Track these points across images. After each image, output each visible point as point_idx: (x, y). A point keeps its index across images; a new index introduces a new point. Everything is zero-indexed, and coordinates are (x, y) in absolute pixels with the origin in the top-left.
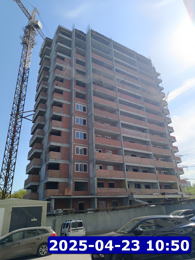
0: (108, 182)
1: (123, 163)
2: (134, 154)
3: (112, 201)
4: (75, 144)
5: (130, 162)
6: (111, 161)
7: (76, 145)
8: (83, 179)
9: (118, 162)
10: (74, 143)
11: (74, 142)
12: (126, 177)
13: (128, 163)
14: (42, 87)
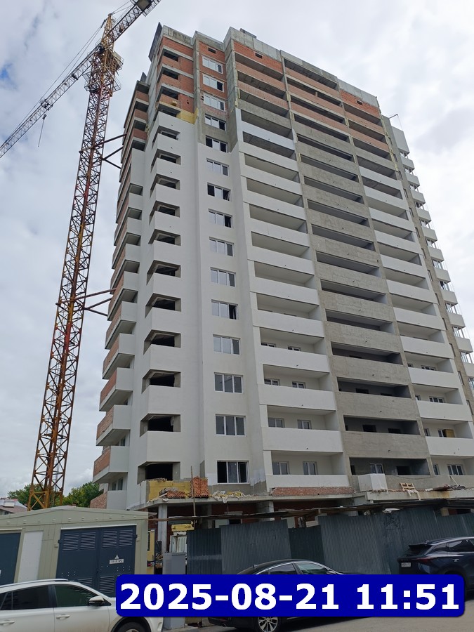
14: (127, 233)
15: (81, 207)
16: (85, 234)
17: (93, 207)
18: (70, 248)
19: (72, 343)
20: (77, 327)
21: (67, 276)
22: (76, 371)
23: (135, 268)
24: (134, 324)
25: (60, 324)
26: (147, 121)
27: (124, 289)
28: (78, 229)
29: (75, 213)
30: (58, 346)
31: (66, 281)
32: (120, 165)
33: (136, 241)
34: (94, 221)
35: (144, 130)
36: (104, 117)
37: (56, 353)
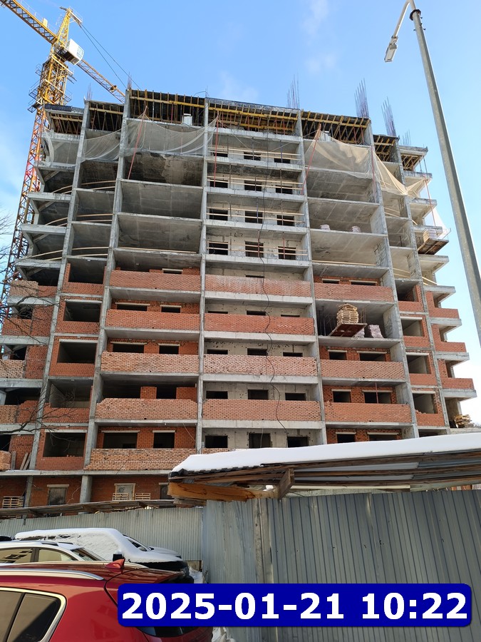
0: (154, 431)
1: (198, 375)
2: (260, 348)
3: (160, 484)
4: (60, 334)
5: (221, 373)
6: (151, 374)
7: (62, 337)
8: (71, 425)
9: (180, 374)
10: (56, 334)
11: (57, 331)
12: (200, 416)
13: (213, 375)
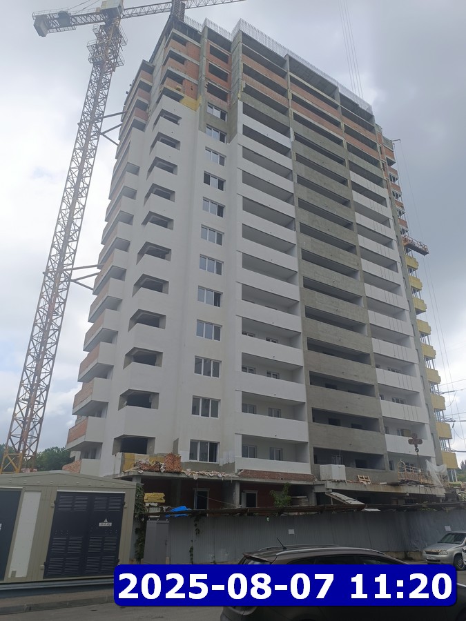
2: (333, 383)
14: (121, 211)
15: (75, 180)
16: (77, 206)
17: (87, 180)
18: (61, 220)
19: (56, 313)
20: (61, 298)
21: (57, 246)
22: (58, 340)
23: (125, 246)
24: (120, 301)
25: (45, 294)
26: (150, 101)
27: (113, 266)
28: (71, 201)
29: (69, 185)
30: (41, 314)
31: (54, 251)
32: (118, 142)
33: (129, 219)
34: (87, 194)
35: (145, 110)
36: (106, 91)
37: (39, 321)
